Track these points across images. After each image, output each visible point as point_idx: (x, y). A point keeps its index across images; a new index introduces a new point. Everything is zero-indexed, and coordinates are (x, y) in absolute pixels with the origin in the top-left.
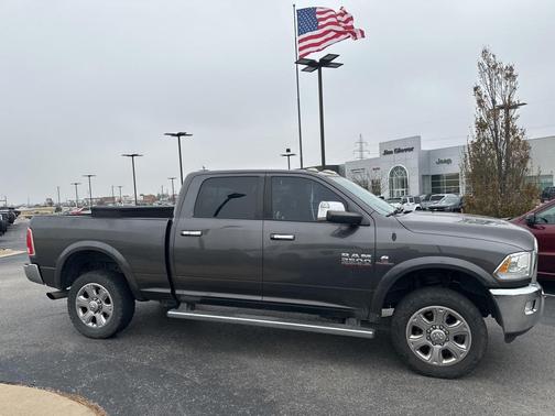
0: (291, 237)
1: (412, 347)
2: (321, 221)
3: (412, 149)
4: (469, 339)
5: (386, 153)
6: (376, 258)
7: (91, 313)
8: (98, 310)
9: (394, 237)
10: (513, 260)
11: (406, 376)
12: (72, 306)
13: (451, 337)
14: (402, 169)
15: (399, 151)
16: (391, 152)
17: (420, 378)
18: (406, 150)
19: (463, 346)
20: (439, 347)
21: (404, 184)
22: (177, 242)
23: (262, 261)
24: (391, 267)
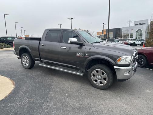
0: (65, 48)
1: (92, 79)
2: (69, 43)
3: (145, 24)
4: (107, 80)
5: (136, 25)
6: (85, 55)
7: (25, 63)
8: (26, 62)
9: (90, 49)
10: (122, 58)
11: (90, 87)
12: (21, 60)
13: (103, 79)
14: (141, 30)
15: (140, 24)
16: (138, 25)
17: (93, 88)
18: (143, 24)
19: (105, 81)
20: (99, 80)
21: (141, 35)
22: (41, 47)
23: (59, 53)
24: (88, 58)
